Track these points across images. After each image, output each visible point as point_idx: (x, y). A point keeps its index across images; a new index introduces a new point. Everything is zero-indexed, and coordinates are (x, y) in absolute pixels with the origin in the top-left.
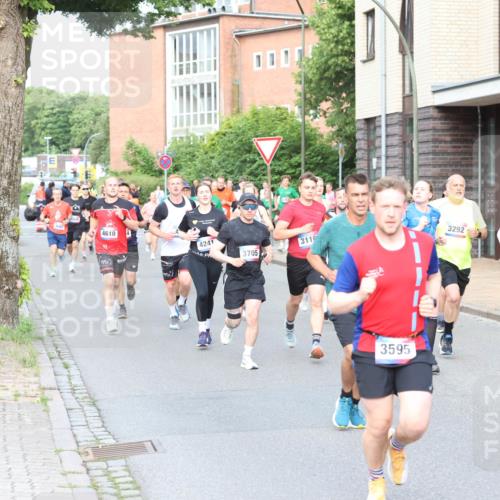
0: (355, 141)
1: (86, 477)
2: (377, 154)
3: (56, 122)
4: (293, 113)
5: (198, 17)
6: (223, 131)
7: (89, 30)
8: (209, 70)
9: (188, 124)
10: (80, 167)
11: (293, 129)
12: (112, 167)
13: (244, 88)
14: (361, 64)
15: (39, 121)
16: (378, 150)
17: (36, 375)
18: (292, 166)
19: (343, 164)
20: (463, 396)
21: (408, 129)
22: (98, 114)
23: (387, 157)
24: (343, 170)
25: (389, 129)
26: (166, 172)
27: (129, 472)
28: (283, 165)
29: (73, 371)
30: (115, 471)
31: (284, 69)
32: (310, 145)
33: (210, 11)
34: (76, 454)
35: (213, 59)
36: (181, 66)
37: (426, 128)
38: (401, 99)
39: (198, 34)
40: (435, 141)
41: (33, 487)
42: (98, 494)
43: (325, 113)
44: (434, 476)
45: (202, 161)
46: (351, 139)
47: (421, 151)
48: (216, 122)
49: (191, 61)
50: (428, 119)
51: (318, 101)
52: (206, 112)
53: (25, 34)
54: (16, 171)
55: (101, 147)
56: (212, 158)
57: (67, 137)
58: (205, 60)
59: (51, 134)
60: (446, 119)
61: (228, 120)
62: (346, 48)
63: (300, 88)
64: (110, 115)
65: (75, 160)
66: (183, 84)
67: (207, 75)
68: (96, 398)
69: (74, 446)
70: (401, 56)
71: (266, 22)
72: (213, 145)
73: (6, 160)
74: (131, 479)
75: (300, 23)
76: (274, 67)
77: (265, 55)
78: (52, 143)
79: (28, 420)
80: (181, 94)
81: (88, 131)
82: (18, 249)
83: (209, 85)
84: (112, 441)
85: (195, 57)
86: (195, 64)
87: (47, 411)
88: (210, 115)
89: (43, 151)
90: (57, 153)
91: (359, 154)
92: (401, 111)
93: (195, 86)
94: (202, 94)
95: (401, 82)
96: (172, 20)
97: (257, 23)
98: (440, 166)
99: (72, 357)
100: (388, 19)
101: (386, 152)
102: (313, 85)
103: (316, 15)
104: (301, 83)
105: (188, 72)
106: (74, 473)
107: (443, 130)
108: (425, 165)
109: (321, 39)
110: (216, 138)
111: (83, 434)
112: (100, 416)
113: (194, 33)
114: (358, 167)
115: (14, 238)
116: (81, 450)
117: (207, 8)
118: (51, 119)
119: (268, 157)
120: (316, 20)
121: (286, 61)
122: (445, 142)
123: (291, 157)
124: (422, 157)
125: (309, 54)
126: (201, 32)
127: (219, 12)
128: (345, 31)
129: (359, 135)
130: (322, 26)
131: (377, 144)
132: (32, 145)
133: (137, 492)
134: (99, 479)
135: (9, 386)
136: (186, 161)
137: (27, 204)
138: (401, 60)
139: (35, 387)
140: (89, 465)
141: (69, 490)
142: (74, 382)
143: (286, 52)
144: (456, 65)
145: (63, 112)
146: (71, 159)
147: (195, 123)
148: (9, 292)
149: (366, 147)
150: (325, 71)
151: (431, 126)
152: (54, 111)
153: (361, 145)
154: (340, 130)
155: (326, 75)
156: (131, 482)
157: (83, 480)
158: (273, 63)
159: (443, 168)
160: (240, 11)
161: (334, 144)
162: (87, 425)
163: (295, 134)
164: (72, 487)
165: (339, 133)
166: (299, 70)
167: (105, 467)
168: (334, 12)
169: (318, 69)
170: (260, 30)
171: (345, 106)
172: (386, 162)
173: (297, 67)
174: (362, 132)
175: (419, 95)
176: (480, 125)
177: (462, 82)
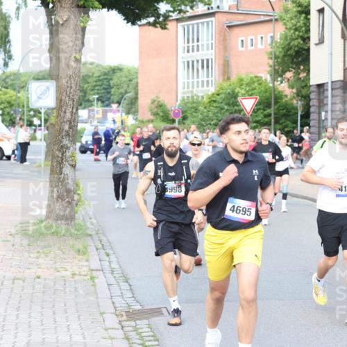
0: (310, 100)
1: (121, 332)
2: (325, 109)
3: (101, 86)
4: (266, 80)
5: (200, 13)
6: (217, 92)
7: (126, 21)
8: (208, 49)
9: (193, 87)
10: (118, 117)
11: (266, 91)
12: (140, 117)
13: (233, 63)
14: (314, 46)
15: (90, 85)
16: (326, 106)
17: (87, 261)
18: (266, 116)
19: (301, 116)
22: (130, 80)
23: (332, 111)
25: (334, 92)
26: (177, 120)
27: (151, 329)
28: (260, 117)
29: (113, 258)
30: (142, 328)
31: (260, 49)
32: (278, 102)
33: (208, 9)
34: (114, 316)
35: (210, 42)
36: (188, 47)
38: (342, 71)
39: (200, 25)
41: (85, 338)
42: (129, 343)
43: (288, 80)
46: (307, 98)
48: (212, 86)
49: (196, 44)
51: (284, 72)
52: (205, 79)
53: (82, 24)
54: (75, 119)
55: (132, 103)
57: (108, 96)
58: (205, 43)
59: (98, 94)
61: (221, 84)
62: (301, 34)
63: (271, 62)
64: (140, 81)
65: (114, 112)
66: (190, 59)
67: (207, 53)
68: (128, 277)
69: (113, 310)
70: (342, 41)
71: (247, 16)
72: (210, 102)
73: (67, 111)
74: (152, 334)
75: (272, 18)
76: (253, 47)
77: (246, 39)
78: (98, 99)
79: (81, 292)
80: (188, 67)
81: (123, 92)
82: (75, 174)
83: (208, 60)
84: (140, 308)
85: (198, 41)
86: (198, 46)
87: (94, 285)
88: (208, 81)
89: (92, 105)
90: (102, 106)
91: (312, 109)
92: (342, 78)
93: (198, 61)
94: (203, 67)
95: (342, 59)
96: (185, 16)
97: (241, 17)
99: (112, 248)
100: (334, 15)
101: (332, 107)
102: (279, 60)
103: (282, 11)
104: (272, 59)
105: (193, 51)
106: (113, 329)
109: (286, 28)
110: (212, 97)
111: (118, 301)
112: (131, 290)
113: (198, 24)
114: (311, 118)
115: (72, 165)
116: (118, 313)
117: (207, 7)
118: (98, 83)
119: (248, 110)
120: (284, 15)
121: (262, 44)
123: (265, 110)
125: (278, 38)
126: (203, 23)
127: (215, 10)
128: (302, 22)
129: (312, 96)
130: (287, 19)
131: (325, 102)
132: (85, 101)
133: (156, 343)
134: (131, 333)
135: (68, 268)
136: (191, 113)
137: (81, 142)
138: (343, 43)
139: (86, 269)
140: (123, 323)
141: (109, 341)
143: (262, 38)
145: (106, 79)
146: (111, 111)
147: (198, 87)
148: (69, 203)
149: (317, 104)
150: (288, 50)
152: (101, 78)
153: (314, 102)
154: (298, 92)
155: (289, 53)
156: (153, 336)
157: (119, 334)
158: (252, 45)
160: (229, 9)
161: (295, 102)
162: (122, 296)
163: (268, 94)
164: (112, 338)
165: (298, 94)
166: (271, 50)
167: (134, 325)
168: (295, 9)
169: (283, 48)
170: (244, 22)
171: (303, 75)
172: (332, 115)
173: (269, 47)
174: (315, 93)
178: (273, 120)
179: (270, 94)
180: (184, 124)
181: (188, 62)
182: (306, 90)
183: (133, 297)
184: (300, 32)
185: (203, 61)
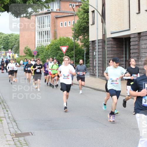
0: (89, 47)
1: (13, 142)
2: (95, 51)
3: (5, 42)
4: (71, 39)
5: (45, 12)
6: (52, 44)
8: (48, 27)
9: (42, 42)
10: (11, 54)
12: (20, 55)
13: (58, 32)
14: (91, 26)
18: (71, 54)
20: (119, 119)
21: (104, 44)
22: (16, 40)
23: (98, 52)
24: (86, 55)
25: (99, 44)
26: (35, 56)
27: (25, 141)
28: (68, 54)
29: (9, 112)
30: (21, 141)
31: (69, 27)
32: (76, 48)
33: (48, 10)
34: (10, 136)
35: (49, 24)
36: (40, 26)
37: (109, 43)
38: (102, 35)
39: (45, 17)
40: (111, 47)
43: (80, 39)
44: (111, 142)
45: (45, 53)
46: (88, 47)
47: (108, 50)
48: (49, 42)
50: (109, 41)
51: (79, 36)
52: (47, 39)
55: (17, 49)
56: (48, 52)
57: (8, 46)
58: (47, 24)
59: (3, 45)
60: (114, 41)
61: (53, 41)
63: (73, 32)
64: (20, 40)
65: (10, 53)
66: (40, 31)
67: (47, 28)
68: (15, 120)
70: (102, 23)
71: (64, 14)
72: (49, 48)
75: (74, 14)
77: (63, 23)
78: (3, 48)
80: (40, 34)
81: (13, 44)
83: (48, 31)
84: (20, 132)
85: (44, 23)
86: (44, 25)
87: (2, 123)
88: (48, 40)
91: (90, 51)
92: (102, 39)
93: (44, 32)
94: (46, 34)
95: (102, 31)
96: (38, 13)
97: (61, 14)
98: (113, 54)
99: (9, 108)
100: (98, 13)
101: (98, 50)
102: (77, 31)
104: (73, 31)
105: (42, 28)
106: (10, 141)
107: (114, 44)
108: (109, 54)
109: (79, 18)
110: (49, 46)
111: (12, 130)
112: (17, 125)
113: (44, 17)
114: (90, 54)
116: (11, 134)
118: (3, 41)
119: (64, 51)
120: (78, 13)
121: (70, 25)
122: (115, 48)
123: (71, 52)
124: (108, 52)
125: (76, 22)
126: (46, 16)
127: (51, 11)
128: (86, 16)
129: (90, 46)
130: (79, 15)
131: (95, 48)
133: (27, 146)
134: (17, 143)
136: (41, 53)
138: (102, 25)
140: (14, 139)
142: (9, 116)
143: (70, 22)
144: (117, 26)
145: (7, 39)
146: (8, 52)
147: (44, 42)
149: (92, 49)
150: (80, 27)
152: (5, 38)
153: (91, 48)
154: (84, 44)
156: (26, 144)
157: (12, 143)
158: (66, 25)
160: (56, 11)
161: (83, 48)
162: (13, 128)
163: (72, 45)
164: (9, 145)
167: (18, 139)
168: (82, 11)
169: (78, 27)
170: (62, 16)
171: (86, 37)
173: (72, 26)
175: (107, 34)
176: (124, 43)
177: (119, 31)
178: (74, 56)
179: (73, 45)
181: (40, 32)
182: (88, 43)
183: (17, 128)
184: (85, 20)
185: (46, 31)
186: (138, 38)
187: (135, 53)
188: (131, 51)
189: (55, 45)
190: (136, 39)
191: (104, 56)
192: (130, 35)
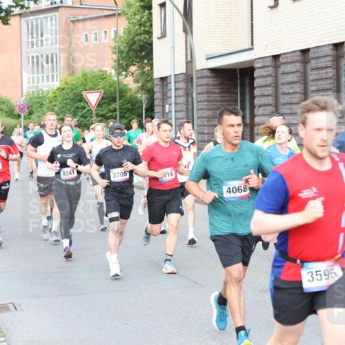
0: (154, 93)
2: (169, 102)
4: (111, 74)
5: (44, 8)
6: (63, 87)
8: (52, 44)
11: (111, 85)
13: (77, 57)
14: (157, 40)
16: (169, 100)
18: (111, 111)
19: (146, 109)
21: (190, 85)
23: (176, 104)
24: (146, 113)
25: (177, 85)
26: (22, 115)
28: (104, 110)
31: (104, 44)
32: (123, 96)
33: (52, 3)
35: (54, 37)
36: (32, 42)
37: (202, 83)
38: (185, 64)
39: (44, 20)
40: (208, 92)
43: (133, 74)
45: (48, 108)
46: (151, 92)
47: (199, 99)
48: (57, 81)
49: (40, 38)
50: (203, 77)
51: (128, 66)
52: (50, 74)
56: (55, 105)
58: (49, 37)
60: (215, 78)
61: (66, 79)
62: (147, 29)
63: (115, 57)
66: (35, 55)
67: (52, 48)
70: (184, 34)
71: (91, 11)
72: (55, 96)
75: (115, 12)
76: (97, 42)
77: (91, 34)
80: (33, 62)
83: (52, 54)
85: (42, 35)
86: (42, 40)
88: (53, 76)
91: (156, 102)
92: (185, 72)
94: (47, 62)
95: (184, 52)
96: (27, 11)
97: (85, 12)
98: (212, 110)
100: (175, 9)
101: (175, 100)
102: (124, 55)
103: (126, 6)
104: (116, 53)
105: (37, 46)
107: (214, 85)
108: (202, 109)
109: (129, 23)
110: (58, 92)
113: (41, 19)
114: (155, 111)
117: (50, 2)
119: (93, 104)
120: (126, 9)
121: (106, 39)
122: (215, 93)
123: (110, 105)
124: (199, 104)
125: (121, 33)
126: (46, 18)
127: (59, 4)
128: (145, 18)
129: (156, 89)
130: (130, 14)
131: (169, 95)
133: (3, 339)
136: (36, 108)
138: (184, 37)
143: (106, 32)
144: (222, 41)
147: (43, 81)
149: (161, 98)
150: (132, 45)
151: (205, 83)
153: (157, 95)
154: (143, 86)
155: (133, 47)
158: (96, 40)
159: (214, 111)
160: (73, 4)
165: (142, 88)
166: (115, 44)
168: (138, 4)
169: (127, 43)
170: (88, 17)
171: (147, 68)
172: (175, 108)
173: (113, 42)
174: (158, 87)
175: (197, 61)
176: (239, 82)
177: (226, 52)
178: (118, 114)
180: (30, 119)
181: (33, 58)
182: (150, 84)
186: (274, 69)
187: (264, 105)
188: (256, 102)
189: (72, 90)
190: (268, 71)
191: (190, 114)
192: (253, 61)
